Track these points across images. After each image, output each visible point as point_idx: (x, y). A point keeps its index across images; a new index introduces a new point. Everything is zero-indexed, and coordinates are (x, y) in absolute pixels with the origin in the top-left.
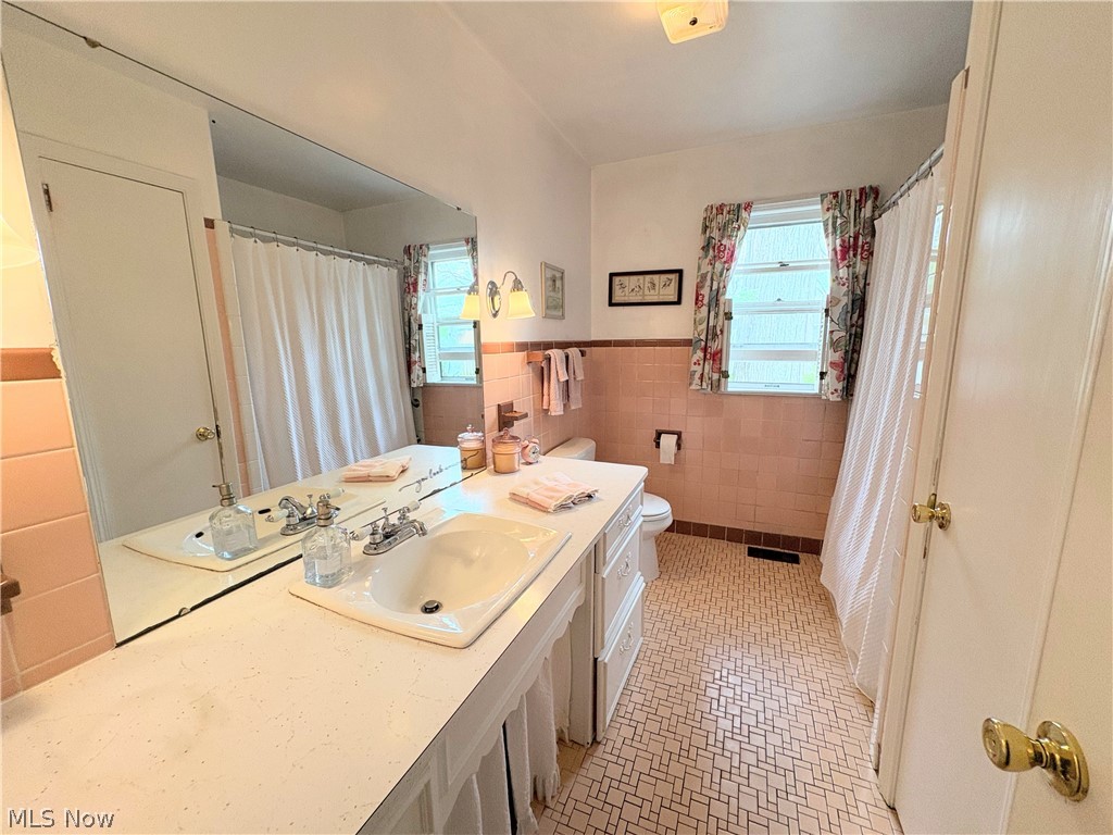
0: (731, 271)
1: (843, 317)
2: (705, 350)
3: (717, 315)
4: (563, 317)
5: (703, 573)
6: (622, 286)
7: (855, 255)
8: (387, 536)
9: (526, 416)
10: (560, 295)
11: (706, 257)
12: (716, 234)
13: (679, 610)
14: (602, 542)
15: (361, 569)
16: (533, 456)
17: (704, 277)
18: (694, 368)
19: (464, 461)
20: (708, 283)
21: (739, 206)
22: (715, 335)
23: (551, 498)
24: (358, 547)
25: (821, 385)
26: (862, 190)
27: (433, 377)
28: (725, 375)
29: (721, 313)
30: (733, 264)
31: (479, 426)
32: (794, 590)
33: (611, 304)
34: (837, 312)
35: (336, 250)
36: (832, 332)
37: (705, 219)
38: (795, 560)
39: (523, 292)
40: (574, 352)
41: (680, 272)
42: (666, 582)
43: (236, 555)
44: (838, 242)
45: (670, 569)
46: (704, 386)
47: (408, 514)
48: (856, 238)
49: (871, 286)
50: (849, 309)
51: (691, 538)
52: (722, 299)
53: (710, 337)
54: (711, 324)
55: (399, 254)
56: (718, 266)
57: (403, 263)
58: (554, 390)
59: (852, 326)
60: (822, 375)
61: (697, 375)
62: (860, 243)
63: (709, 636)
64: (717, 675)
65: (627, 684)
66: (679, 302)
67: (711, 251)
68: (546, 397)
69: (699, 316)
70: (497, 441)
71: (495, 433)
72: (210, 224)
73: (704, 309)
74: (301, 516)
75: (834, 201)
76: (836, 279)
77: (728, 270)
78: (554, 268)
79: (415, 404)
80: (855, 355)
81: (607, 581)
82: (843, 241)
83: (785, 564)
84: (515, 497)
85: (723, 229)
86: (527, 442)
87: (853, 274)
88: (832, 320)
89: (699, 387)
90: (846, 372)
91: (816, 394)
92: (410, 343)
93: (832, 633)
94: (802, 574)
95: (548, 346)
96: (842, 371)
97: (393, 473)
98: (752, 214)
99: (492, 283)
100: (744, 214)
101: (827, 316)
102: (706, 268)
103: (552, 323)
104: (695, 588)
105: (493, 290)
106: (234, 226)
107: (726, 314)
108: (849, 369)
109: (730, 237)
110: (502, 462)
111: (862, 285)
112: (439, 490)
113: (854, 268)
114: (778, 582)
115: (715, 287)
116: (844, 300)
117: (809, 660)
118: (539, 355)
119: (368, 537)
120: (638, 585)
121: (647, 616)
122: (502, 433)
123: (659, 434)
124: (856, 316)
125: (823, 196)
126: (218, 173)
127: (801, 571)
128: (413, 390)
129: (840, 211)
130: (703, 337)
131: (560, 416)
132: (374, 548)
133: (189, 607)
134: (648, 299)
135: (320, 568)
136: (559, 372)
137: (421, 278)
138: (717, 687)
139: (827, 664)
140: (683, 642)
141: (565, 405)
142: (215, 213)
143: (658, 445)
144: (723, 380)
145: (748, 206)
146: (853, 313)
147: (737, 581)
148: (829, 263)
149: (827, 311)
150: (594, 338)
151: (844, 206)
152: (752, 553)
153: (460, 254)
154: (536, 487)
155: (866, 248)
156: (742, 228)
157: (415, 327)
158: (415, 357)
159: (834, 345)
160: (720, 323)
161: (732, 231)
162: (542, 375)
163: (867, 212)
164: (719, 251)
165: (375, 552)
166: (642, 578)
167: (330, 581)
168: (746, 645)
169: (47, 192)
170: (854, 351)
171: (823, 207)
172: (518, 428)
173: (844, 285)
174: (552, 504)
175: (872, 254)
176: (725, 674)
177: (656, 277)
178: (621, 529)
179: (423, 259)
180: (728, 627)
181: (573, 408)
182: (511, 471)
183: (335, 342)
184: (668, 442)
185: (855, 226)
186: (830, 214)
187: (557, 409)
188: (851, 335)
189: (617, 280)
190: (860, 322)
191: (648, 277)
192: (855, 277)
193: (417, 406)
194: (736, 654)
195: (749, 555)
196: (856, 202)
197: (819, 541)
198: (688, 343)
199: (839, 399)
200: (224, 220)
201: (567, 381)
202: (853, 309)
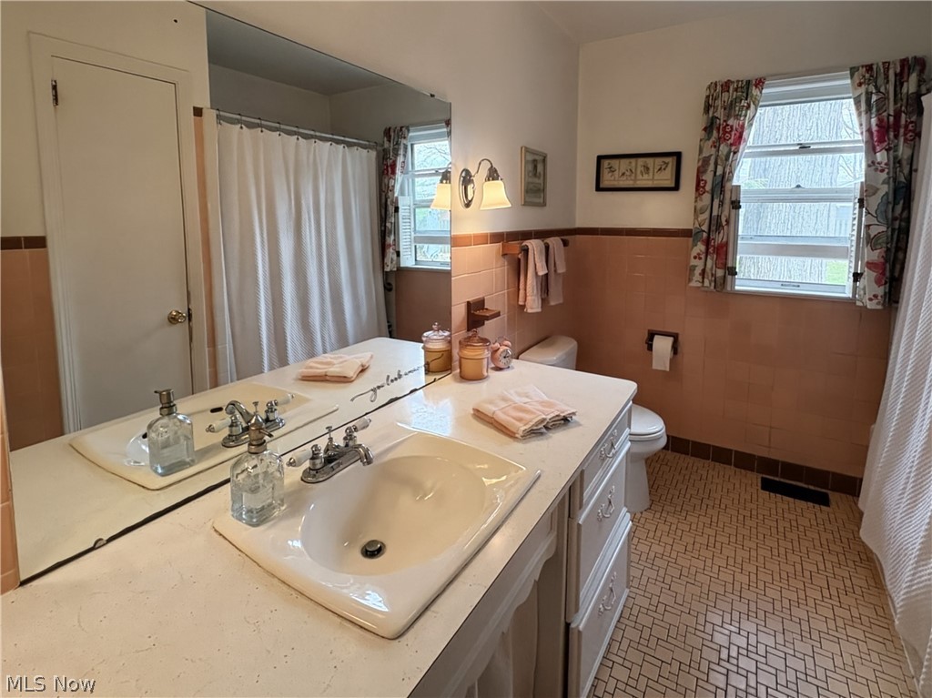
0: (739, 154)
1: (883, 209)
2: (707, 242)
3: (722, 204)
4: (544, 204)
5: (704, 507)
6: (611, 170)
7: (896, 136)
8: (328, 462)
9: (498, 314)
10: (541, 181)
11: (709, 139)
12: (720, 113)
13: (674, 555)
14: (578, 483)
15: (295, 502)
16: (504, 361)
17: (706, 161)
18: (694, 262)
19: (427, 365)
20: (711, 167)
21: (748, 82)
22: (719, 226)
23: (520, 420)
24: (293, 476)
25: (855, 288)
26: (904, 62)
27: (407, 261)
28: (733, 272)
29: (727, 202)
30: (741, 147)
31: (446, 324)
32: (824, 542)
33: (598, 189)
34: (874, 202)
35: (318, 134)
36: (868, 226)
37: (708, 97)
38: (823, 500)
39: (499, 182)
40: (555, 242)
41: (678, 155)
42: (658, 515)
43: (169, 471)
44: (874, 121)
45: (663, 498)
46: (707, 283)
47: (355, 434)
48: (897, 116)
49: (919, 173)
50: (891, 198)
51: (690, 460)
52: (728, 186)
53: (713, 228)
54: (715, 213)
55: (379, 136)
56: (724, 149)
57: (383, 146)
58: (531, 285)
59: (894, 219)
60: (857, 277)
61: (698, 271)
62: (903, 122)
63: (712, 596)
64: (724, 655)
65: (608, 651)
66: (676, 188)
67: (715, 132)
68: (522, 292)
69: (700, 205)
70: (465, 343)
71: (463, 333)
72: (198, 112)
73: (707, 197)
74: (244, 425)
75: (867, 76)
76: (872, 164)
77: (735, 153)
78: (534, 153)
79: (388, 288)
80: (900, 255)
81: (583, 529)
82: (880, 121)
83: (810, 504)
84: (479, 415)
85: (730, 108)
86: (497, 345)
87: (895, 158)
88: (868, 213)
89: (700, 285)
90: (888, 274)
91: (848, 299)
92: (385, 226)
93: (880, 612)
94: (833, 520)
95: (527, 235)
96: (883, 273)
97: (351, 373)
98: (764, 91)
99: (467, 172)
100: (755, 91)
101: (861, 206)
102: (709, 151)
103: (531, 211)
104: (694, 527)
105: (467, 179)
106: (222, 113)
107: (732, 202)
108: (892, 271)
109: (737, 117)
110: (469, 368)
111: (906, 171)
112: (397, 399)
113: (896, 151)
114: (801, 529)
115: (719, 171)
116: (884, 189)
117: (849, 648)
118: (515, 247)
119: (308, 462)
120: (623, 524)
121: (634, 558)
122: (470, 334)
123: (651, 336)
124: (899, 208)
125: (853, 71)
126: (209, 62)
127: (832, 516)
128: (386, 275)
129: (876, 87)
130: (705, 228)
131: (537, 313)
132: (312, 475)
133: (106, 538)
134: (640, 184)
135: (248, 501)
136: (537, 264)
137: (400, 160)
138: (724, 671)
139: (875, 657)
140: (680, 600)
141: (542, 300)
142: (204, 101)
143: (650, 348)
144: (729, 277)
145: (760, 83)
146: (895, 203)
147: (748, 522)
148: (863, 145)
149: (861, 201)
150: (579, 224)
151: (881, 80)
152: (767, 486)
153: (439, 136)
154: (503, 405)
155: (910, 127)
156: (752, 106)
157: (391, 209)
158: (390, 240)
159: (872, 241)
160: (726, 213)
161: (741, 110)
162: (518, 267)
163: (911, 86)
164: (725, 132)
165: (314, 480)
166: (628, 515)
167: (260, 517)
168: (761, 614)
169: (55, 88)
170: (898, 249)
171: (853, 83)
172: (488, 330)
173: (882, 171)
174: (522, 428)
175: (919, 135)
176: (734, 654)
177: (650, 161)
178: (604, 460)
179: (403, 141)
180: (737, 586)
181: (552, 303)
182: (479, 378)
183: (310, 226)
184: (662, 345)
185: (895, 103)
186: (862, 90)
187: (533, 305)
188: (893, 230)
189: (606, 163)
190: (905, 215)
191: (641, 161)
192: (897, 161)
193: (390, 290)
194: (749, 626)
195: (763, 488)
196: (896, 75)
197: (855, 479)
198: (686, 233)
199: (880, 307)
200: (212, 108)
201: (547, 275)
202: (895, 198)
